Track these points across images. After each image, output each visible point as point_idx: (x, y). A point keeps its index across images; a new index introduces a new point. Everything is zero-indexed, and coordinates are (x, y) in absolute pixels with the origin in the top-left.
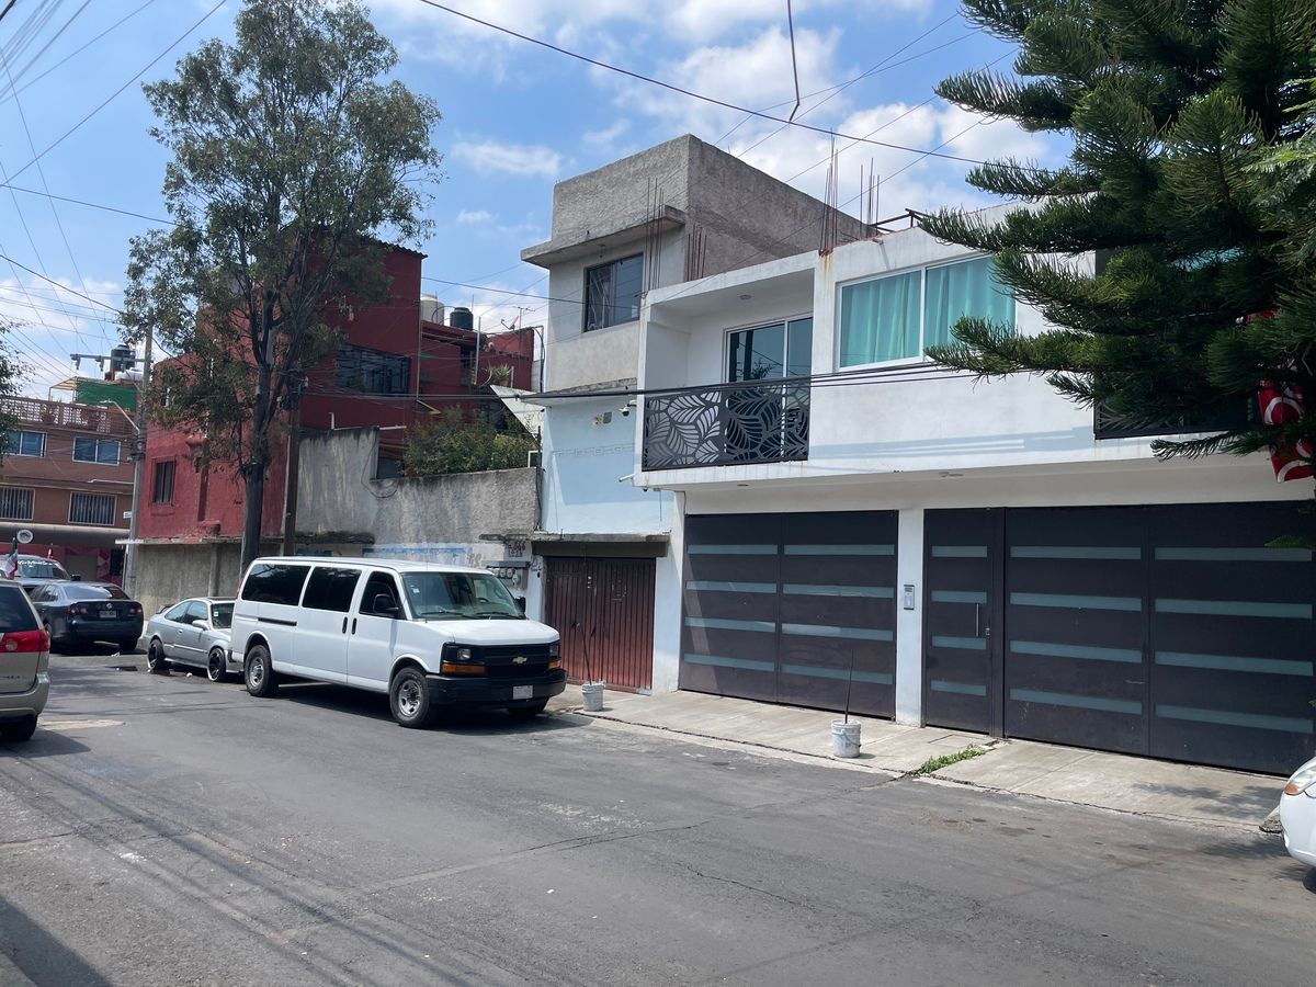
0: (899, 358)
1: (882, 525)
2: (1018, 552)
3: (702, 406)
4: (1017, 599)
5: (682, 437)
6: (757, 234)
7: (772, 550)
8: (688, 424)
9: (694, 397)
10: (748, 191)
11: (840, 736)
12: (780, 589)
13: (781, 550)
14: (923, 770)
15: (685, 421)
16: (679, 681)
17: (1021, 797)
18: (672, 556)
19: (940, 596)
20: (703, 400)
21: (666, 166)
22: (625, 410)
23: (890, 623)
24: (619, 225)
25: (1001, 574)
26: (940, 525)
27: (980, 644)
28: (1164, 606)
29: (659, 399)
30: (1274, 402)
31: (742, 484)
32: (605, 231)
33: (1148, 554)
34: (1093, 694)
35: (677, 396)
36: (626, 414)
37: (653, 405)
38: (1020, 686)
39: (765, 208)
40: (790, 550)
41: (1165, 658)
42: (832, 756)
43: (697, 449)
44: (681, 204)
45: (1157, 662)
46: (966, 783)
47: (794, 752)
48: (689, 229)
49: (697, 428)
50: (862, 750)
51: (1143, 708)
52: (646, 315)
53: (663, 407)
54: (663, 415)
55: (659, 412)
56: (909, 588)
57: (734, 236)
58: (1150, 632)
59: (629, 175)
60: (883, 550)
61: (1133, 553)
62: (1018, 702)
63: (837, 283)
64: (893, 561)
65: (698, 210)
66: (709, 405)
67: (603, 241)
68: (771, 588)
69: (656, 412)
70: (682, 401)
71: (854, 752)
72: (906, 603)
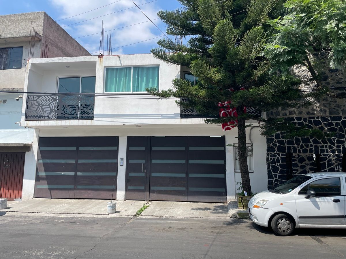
0: (124, 92)
1: (114, 141)
2: (154, 148)
3: (52, 100)
4: (154, 161)
5: (43, 110)
6: (63, 49)
7: (74, 148)
8: (46, 105)
9: (49, 96)
10: (61, 35)
11: (111, 207)
12: (77, 161)
13: (78, 148)
14: (137, 214)
15: (45, 104)
16: (34, 195)
17: (170, 218)
18: (33, 151)
19: (131, 161)
20: (53, 98)
21: (34, 20)
22: (17, 99)
23: (116, 170)
24: (15, 35)
25: (149, 154)
26: (132, 141)
27: (143, 175)
28: (191, 162)
29: (33, 96)
30: (223, 112)
31: (65, 127)
32: (8, 36)
33: (187, 148)
34: (173, 186)
35: (42, 96)
36: (17, 100)
37: (31, 98)
38: (154, 186)
39: (66, 42)
40: (81, 148)
41: (191, 175)
42: (107, 214)
43: (49, 114)
44: (41, 33)
45: (189, 176)
46: (152, 216)
47: (93, 214)
48: (43, 41)
49: (50, 107)
50: (116, 210)
51: (186, 189)
52: (29, 67)
53: (35, 99)
54: (35, 102)
55: (33, 100)
56: (122, 159)
57: (56, 48)
58: (187, 169)
59: (18, 19)
60: (114, 148)
61: (183, 148)
62: (153, 190)
63: (104, 67)
64: (117, 151)
65: (46, 37)
66: (55, 100)
67: (7, 39)
68: (73, 161)
69: (32, 100)
70: (43, 98)
71: (114, 212)
72: (121, 164)
